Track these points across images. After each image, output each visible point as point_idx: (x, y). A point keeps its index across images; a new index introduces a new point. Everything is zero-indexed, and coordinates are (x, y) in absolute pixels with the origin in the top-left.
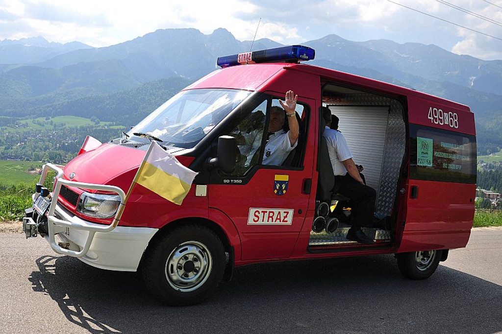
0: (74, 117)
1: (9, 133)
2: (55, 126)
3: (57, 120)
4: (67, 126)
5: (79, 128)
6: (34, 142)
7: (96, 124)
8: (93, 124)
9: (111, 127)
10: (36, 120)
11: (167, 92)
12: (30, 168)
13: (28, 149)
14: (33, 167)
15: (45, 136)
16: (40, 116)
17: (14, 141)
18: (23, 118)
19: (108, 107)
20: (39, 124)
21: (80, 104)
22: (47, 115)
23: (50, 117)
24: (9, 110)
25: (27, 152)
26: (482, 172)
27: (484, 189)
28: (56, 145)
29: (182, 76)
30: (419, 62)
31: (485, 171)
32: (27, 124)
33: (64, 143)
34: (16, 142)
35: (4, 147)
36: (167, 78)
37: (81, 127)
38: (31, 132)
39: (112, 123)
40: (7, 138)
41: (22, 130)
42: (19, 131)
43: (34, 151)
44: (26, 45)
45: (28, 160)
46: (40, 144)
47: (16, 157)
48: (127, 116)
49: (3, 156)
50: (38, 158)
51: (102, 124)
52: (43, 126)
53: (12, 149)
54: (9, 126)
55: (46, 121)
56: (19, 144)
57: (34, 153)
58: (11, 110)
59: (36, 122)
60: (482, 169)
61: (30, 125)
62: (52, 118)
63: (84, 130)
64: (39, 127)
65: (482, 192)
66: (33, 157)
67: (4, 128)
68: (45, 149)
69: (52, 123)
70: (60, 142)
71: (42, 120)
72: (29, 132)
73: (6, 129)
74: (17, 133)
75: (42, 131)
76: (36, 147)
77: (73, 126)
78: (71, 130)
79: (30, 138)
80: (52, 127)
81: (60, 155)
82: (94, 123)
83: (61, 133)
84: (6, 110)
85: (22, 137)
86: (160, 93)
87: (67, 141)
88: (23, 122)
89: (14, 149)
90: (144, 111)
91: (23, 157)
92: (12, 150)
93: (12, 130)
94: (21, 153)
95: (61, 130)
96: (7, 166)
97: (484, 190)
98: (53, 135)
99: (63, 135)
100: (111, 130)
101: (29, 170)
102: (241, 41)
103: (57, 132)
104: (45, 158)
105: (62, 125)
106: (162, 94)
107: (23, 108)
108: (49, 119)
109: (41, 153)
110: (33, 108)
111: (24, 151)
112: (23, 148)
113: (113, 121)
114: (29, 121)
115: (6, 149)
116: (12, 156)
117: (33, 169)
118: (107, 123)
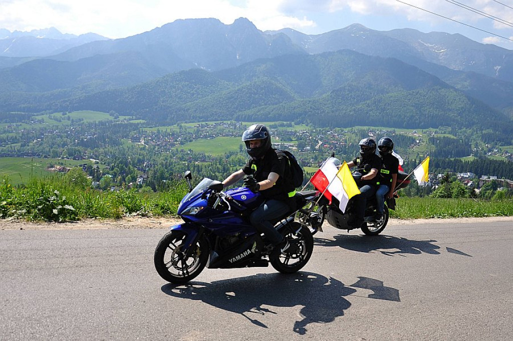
0: (92, 111)
1: (24, 129)
2: (73, 121)
3: (75, 115)
4: (85, 121)
5: (97, 123)
6: (52, 138)
7: (116, 118)
8: (111, 118)
9: (131, 122)
10: (52, 115)
11: (188, 84)
12: (49, 165)
13: (45, 145)
14: (52, 164)
15: (63, 132)
16: (56, 111)
17: (30, 138)
18: (38, 113)
19: (127, 100)
20: (56, 120)
21: (97, 99)
22: (64, 110)
23: (67, 112)
24: (23, 106)
25: (44, 149)
26: (507, 162)
27: (508, 179)
28: (74, 141)
29: (202, 68)
30: (443, 52)
31: (509, 161)
32: (43, 120)
33: (82, 139)
34: (33, 138)
35: (20, 144)
36: (188, 70)
37: (99, 122)
38: (48, 128)
39: (131, 117)
40: (23, 135)
41: (38, 126)
42: (35, 127)
43: (52, 148)
44: (38, 37)
45: (45, 157)
46: (58, 140)
47: (33, 154)
48: (147, 109)
49: (19, 154)
50: (56, 155)
51: (121, 118)
52: (60, 121)
53: (28, 146)
54: (24, 122)
55: (63, 116)
56: (35, 141)
57: (51, 150)
58: (24, 106)
59: (53, 118)
60: (507, 159)
61: (47, 120)
62: (69, 113)
63: (102, 125)
64: (56, 123)
65: (507, 182)
66: (51, 154)
67: (19, 124)
68: (63, 146)
69: (69, 118)
70: (79, 138)
71: (58, 115)
72: (45, 129)
73: (21, 125)
74: (33, 129)
75: (59, 127)
76: (53, 144)
77: (92, 121)
78: (90, 125)
79: (47, 134)
80: (69, 123)
81: (79, 151)
82: (113, 117)
83: (79, 129)
84: (20, 106)
85: (38, 133)
86: (180, 86)
87: (86, 137)
88: (39, 118)
89: (31, 146)
90: (164, 104)
91: (41, 154)
92: (28, 148)
93: (28, 127)
94: (38, 150)
95: (79, 125)
96: (25, 163)
97: (508, 181)
98: (71, 131)
99: (82, 130)
100: (131, 125)
101: (48, 168)
102: (263, 31)
103: (75, 127)
104: (64, 155)
105: (80, 120)
106: (183, 87)
107: (38, 104)
108: (66, 114)
109: (60, 150)
110: (49, 103)
111: (41, 147)
112: (40, 145)
113: (132, 115)
114: (45, 117)
115: (22, 146)
116: (29, 153)
117: (52, 167)
118: (127, 117)
